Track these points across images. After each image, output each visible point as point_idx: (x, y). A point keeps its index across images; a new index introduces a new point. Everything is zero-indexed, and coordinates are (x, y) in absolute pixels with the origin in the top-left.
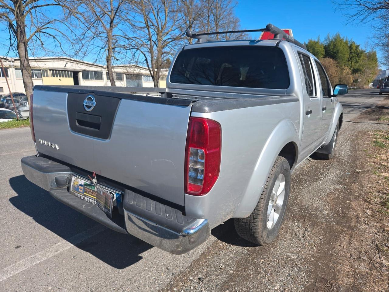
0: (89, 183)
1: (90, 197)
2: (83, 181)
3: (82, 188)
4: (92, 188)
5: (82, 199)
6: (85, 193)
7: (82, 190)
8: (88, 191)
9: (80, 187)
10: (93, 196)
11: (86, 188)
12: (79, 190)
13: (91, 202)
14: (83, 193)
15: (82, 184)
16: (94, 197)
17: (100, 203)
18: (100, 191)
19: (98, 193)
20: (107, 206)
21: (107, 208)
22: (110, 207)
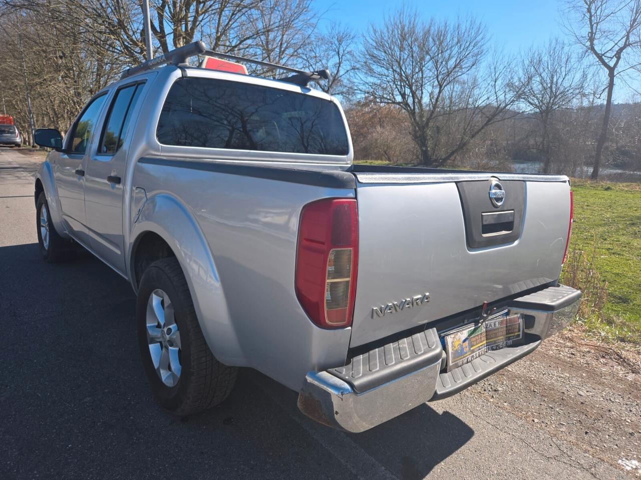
0: (474, 328)
1: (479, 347)
2: (466, 330)
3: (467, 343)
4: (478, 331)
5: (469, 362)
6: (471, 349)
7: (468, 347)
8: (474, 341)
9: (464, 345)
11: (472, 338)
12: (465, 350)
13: (480, 354)
14: (469, 350)
15: (466, 337)
16: (483, 343)
17: (495, 342)
18: (493, 325)
19: (490, 331)
20: (513, 335)
21: (513, 336)
22: (519, 331)
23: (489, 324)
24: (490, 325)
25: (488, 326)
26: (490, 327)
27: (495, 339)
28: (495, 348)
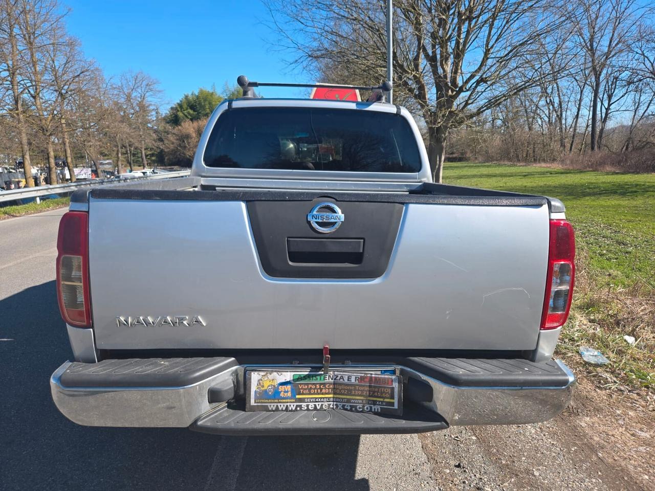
0: (307, 373)
1: (316, 398)
2: (289, 373)
3: (289, 387)
4: (317, 379)
5: (292, 411)
6: (298, 397)
7: (290, 392)
8: (306, 389)
9: (281, 388)
10: (322, 394)
11: (301, 384)
12: (282, 395)
13: (318, 408)
14: (293, 396)
15: (288, 380)
16: (327, 396)
17: (348, 401)
18: (346, 378)
19: (341, 384)
20: (382, 400)
21: (382, 402)
22: (393, 397)
23: (339, 376)
24: (342, 378)
25: (338, 378)
26: (342, 380)
27: (348, 397)
28: (349, 408)
